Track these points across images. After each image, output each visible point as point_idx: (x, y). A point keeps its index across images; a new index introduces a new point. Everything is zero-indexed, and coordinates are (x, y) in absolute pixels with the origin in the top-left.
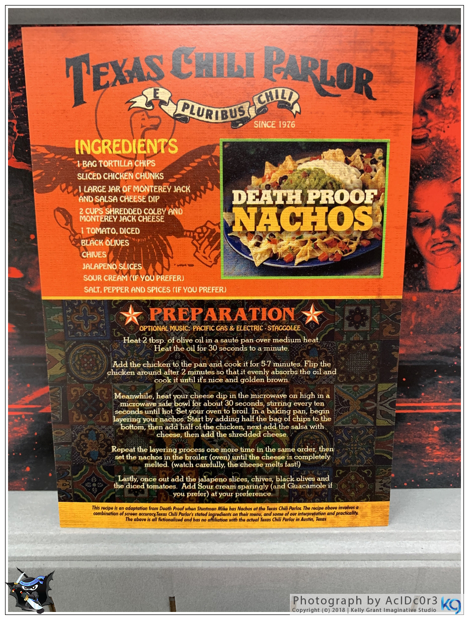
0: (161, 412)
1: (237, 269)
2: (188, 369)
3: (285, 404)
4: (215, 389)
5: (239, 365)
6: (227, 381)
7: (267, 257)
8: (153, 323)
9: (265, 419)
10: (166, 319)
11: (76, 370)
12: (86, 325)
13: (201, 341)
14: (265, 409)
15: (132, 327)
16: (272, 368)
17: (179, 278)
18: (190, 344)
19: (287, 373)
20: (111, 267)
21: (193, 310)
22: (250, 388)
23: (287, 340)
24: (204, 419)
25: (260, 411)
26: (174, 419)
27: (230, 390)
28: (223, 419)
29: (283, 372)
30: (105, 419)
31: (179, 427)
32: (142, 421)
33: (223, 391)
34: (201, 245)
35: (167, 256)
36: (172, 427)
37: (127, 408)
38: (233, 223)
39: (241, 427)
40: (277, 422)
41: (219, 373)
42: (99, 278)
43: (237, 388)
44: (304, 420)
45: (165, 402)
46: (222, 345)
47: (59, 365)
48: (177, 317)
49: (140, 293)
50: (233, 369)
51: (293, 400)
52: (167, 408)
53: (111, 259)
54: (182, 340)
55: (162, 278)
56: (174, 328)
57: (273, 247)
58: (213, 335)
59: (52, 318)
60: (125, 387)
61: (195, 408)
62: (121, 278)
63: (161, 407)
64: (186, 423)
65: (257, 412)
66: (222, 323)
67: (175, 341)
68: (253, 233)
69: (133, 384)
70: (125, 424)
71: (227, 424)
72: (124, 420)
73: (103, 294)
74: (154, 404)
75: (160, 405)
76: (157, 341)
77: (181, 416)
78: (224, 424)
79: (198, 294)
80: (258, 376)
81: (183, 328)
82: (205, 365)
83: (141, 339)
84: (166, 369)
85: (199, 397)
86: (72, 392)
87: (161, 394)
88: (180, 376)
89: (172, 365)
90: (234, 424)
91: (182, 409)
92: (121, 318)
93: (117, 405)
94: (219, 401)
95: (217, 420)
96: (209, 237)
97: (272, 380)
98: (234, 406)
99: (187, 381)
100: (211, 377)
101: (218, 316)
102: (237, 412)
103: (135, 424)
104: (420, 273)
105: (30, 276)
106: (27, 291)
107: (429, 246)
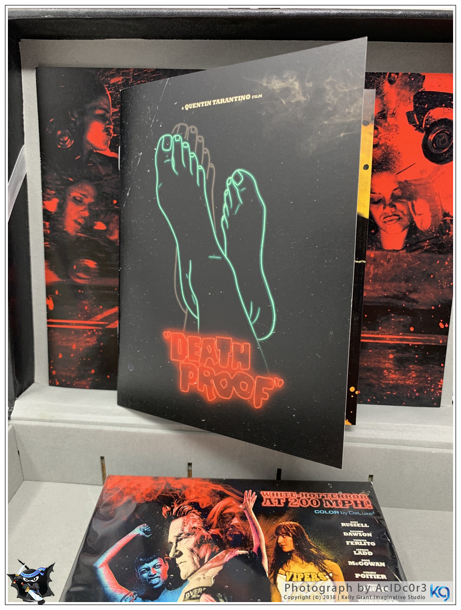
104: (376, 237)
105: (111, 229)
106: (108, 239)
107: (382, 218)
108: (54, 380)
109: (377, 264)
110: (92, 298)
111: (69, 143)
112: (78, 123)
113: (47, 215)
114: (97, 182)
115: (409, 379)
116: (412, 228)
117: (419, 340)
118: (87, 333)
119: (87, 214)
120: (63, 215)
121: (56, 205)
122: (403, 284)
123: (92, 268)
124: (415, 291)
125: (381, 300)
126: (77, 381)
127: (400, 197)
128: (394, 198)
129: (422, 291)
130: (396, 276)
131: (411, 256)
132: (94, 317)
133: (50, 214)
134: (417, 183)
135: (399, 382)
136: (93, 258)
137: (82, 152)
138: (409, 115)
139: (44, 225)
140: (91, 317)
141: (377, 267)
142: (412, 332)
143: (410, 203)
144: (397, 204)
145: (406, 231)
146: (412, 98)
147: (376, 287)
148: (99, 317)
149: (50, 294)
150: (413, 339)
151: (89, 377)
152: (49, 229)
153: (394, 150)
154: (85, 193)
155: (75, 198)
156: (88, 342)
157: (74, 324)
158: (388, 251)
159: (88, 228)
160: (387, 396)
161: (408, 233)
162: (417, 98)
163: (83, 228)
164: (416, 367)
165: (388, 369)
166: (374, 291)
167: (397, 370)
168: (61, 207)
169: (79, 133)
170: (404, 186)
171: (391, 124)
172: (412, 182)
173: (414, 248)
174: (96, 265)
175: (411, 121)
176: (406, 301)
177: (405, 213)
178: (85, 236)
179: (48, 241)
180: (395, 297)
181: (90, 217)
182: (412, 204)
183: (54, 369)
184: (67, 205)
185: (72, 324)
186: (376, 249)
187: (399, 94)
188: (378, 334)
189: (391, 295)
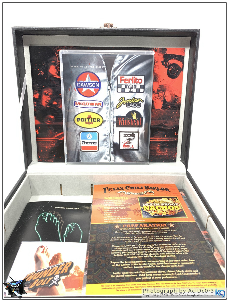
0: (128, 250)
1: (147, 216)
2: (136, 238)
3: (171, 247)
4: (146, 243)
5: (153, 237)
6: (150, 241)
7: (154, 214)
8: (124, 228)
9: (166, 251)
10: (128, 227)
11: (99, 240)
12: (104, 229)
13: (139, 231)
14: (165, 248)
15: (117, 229)
16: (163, 238)
17: (131, 218)
18: (136, 232)
19: (169, 238)
20: (112, 217)
21: (136, 225)
22: (158, 243)
23: (166, 231)
24: (144, 252)
25: (163, 249)
26: (133, 252)
27: (151, 243)
28: (151, 252)
29: (168, 238)
30: (109, 253)
31: (135, 254)
32: (122, 253)
33: (149, 244)
34: (136, 212)
35: (127, 215)
36: (133, 254)
37: (116, 250)
38: (144, 209)
39: (158, 254)
40: (170, 252)
41: (146, 239)
42: (108, 219)
43: (154, 243)
44: (180, 251)
45: (130, 247)
46: (146, 232)
47: (93, 239)
48: (131, 226)
49: (120, 222)
50: (151, 238)
51: (174, 246)
52: (130, 249)
53: (111, 215)
54: (133, 231)
55: (126, 219)
56: (131, 229)
57: (156, 213)
58: (143, 230)
59: (93, 228)
60: (115, 244)
61: (140, 249)
62: (114, 219)
63: (128, 249)
64: (138, 253)
65: (162, 249)
66: (145, 227)
67: (131, 232)
68: (149, 210)
69: (118, 243)
70: (115, 254)
71: (153, 253)
72: (115, 253)
73: (109, 222)
74: (126, 248)
75: (128, 248)
76: (126, 232)
77: (135, 251)
78: (151, 253)
79: (136, 221)
80: (160, 240)
81: (133, 229)
82: (142, 237)
83: (121, 231)
84: (129, 239)
85: (141, 245)
86: (97, 246)
87: (128, 245)
88: (134, 240)
89: (131, 238)
90: (155, 253)
91: (136, 249)
92: (114, 227)
93: (113, 249)
94: (148, 246)
95: (149, 252)
96: (138, 211)
97: (165, 241)
98: (154, 248)
99: (136, 241)
100: (144, 240)
101: (143, 226)
102: (155, 249)
103: (119, 254)
105: (59, 104)
106: (58, 108)
107: (154, 98)
108: (39, 160)
110: (53, 129)
111: (42, 73)
112: (46, 66)
113: (35, 99)
114: (53, 87)
115: (165, 153)
116: (164, 101)
117: (168, 140)
118: (51, 142)
119: (50, 99)
120: (41, 99)
121: (38, 96)
122: (162, 121)
123: (52, 118)
124: (166, 123)
125: (155, 126)
126: (48, 160)
127: (160, 91)
128: (158, 91)
129: (169, 123)
130: (160, 118)
131: (165, 111)
133: (36, 99)
134: (166, 85)
135: (162, 154)
136: (52, 115)
137: (47, 76)
138: (162, 62)
139: (34, 103)
140: (53, 136)
141: (153, 115)
142: (165, 137)
143: (163, 92)
144: (159, 93)
145: (162, 102)
146: (163, 56)
148: (56, 136)
149: (37, 128)
150: (165, 139)
151: (53, 158)
152: (36, 105)
153: (158, 74)
154: (49, 91)
155: (45, 93)
156: (52, 145)
157: (47, 139)
158: (157, 109)
159: (50, 104)
160: (158, 159)
161: (163, 103)
162: (165, 56)
163: (49, 104)
164: (167, 149)
165: (158, 150)
167: (161, 150)
168: (40, 97)
169: (46, 70)
170: (161, 86)
171: (156, 65)
172: (164, 85)
173: (165, 108)
175: (163, 64)
176: (163, 126)
177: (162, 96)
178: (50, 107)
179: (36, 109)
180: (159, 125)
181: (51, 100)
182: (164, 92)
183: (40, 156)
184: (42, 96)
185: (46, 139)
187: (158, 55)
188: (154, 138)
189: (158, 125)
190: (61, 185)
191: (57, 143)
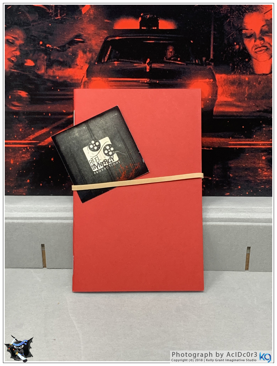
104: (250, 64)
105: (38, 65)
106: (36, 73)
107: (253, 49)
109: (251, 86)
114: (26, 27)
118: (22, 150)
119: (18, 53)
123: (24, 97)
125: (255, 114)
127: (267, 32)
128: (263, 33)
130: (266, 94)
132: (27, 137)
135: (270, 178)
136: (24, 89)
140: (25, 137)
141: (251, 88)
144: (265, 38)
147: (251, 104)
148: (32, 137)
151: (25, 186)
154: (16, 36)
155: (7, 41)
156: (23, 157)
158: (259, 75)
159: (19, 65)
160: (262, 189)
163: (15, 65)
165: (262, 168)
166: (249, 107)
167: (269, 169)
174: (27, 95)
178: (18, 71)
180: (265, 111)
181: (20, 56)
186: (249, 73)
188: (253, 141)
189: (262, 110)
190: (43, 246)
191: (35, 151)
